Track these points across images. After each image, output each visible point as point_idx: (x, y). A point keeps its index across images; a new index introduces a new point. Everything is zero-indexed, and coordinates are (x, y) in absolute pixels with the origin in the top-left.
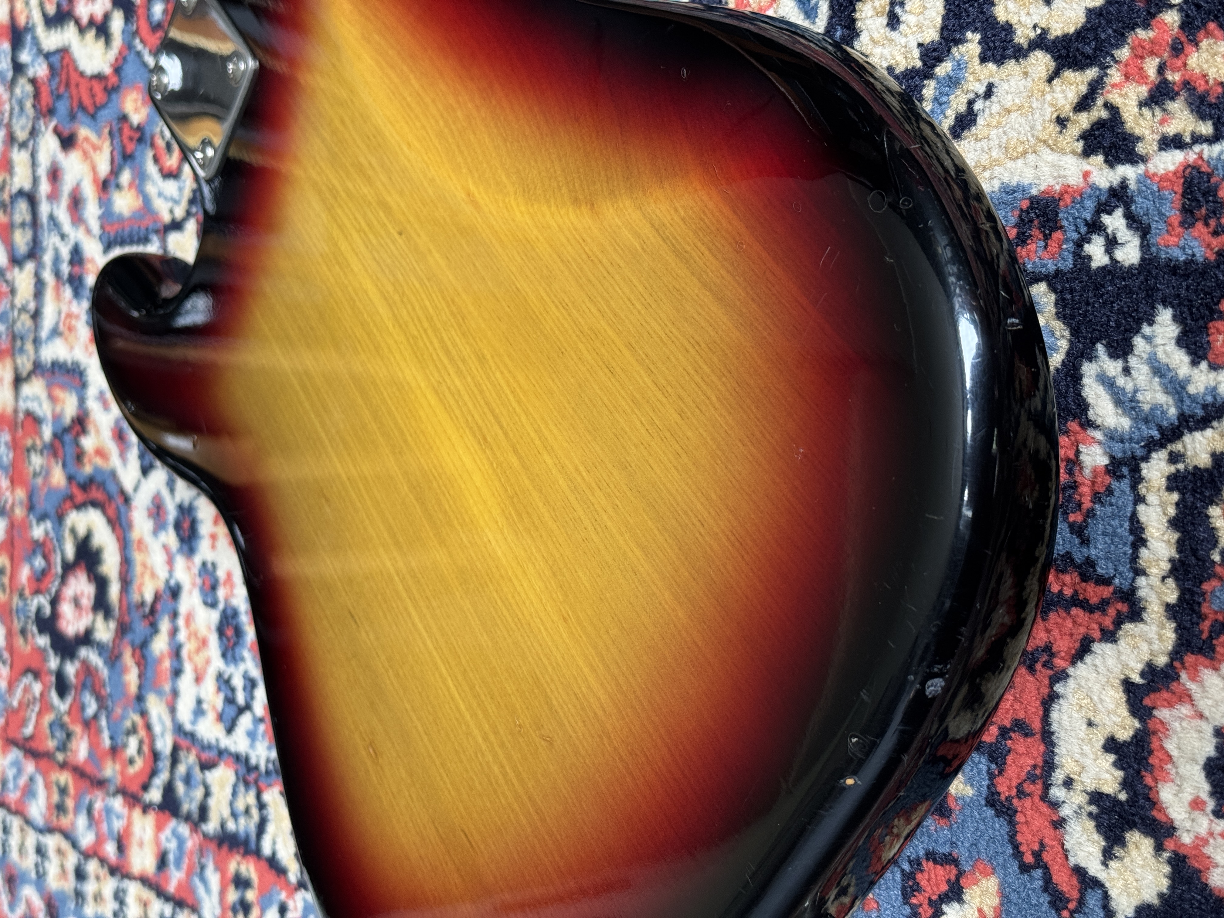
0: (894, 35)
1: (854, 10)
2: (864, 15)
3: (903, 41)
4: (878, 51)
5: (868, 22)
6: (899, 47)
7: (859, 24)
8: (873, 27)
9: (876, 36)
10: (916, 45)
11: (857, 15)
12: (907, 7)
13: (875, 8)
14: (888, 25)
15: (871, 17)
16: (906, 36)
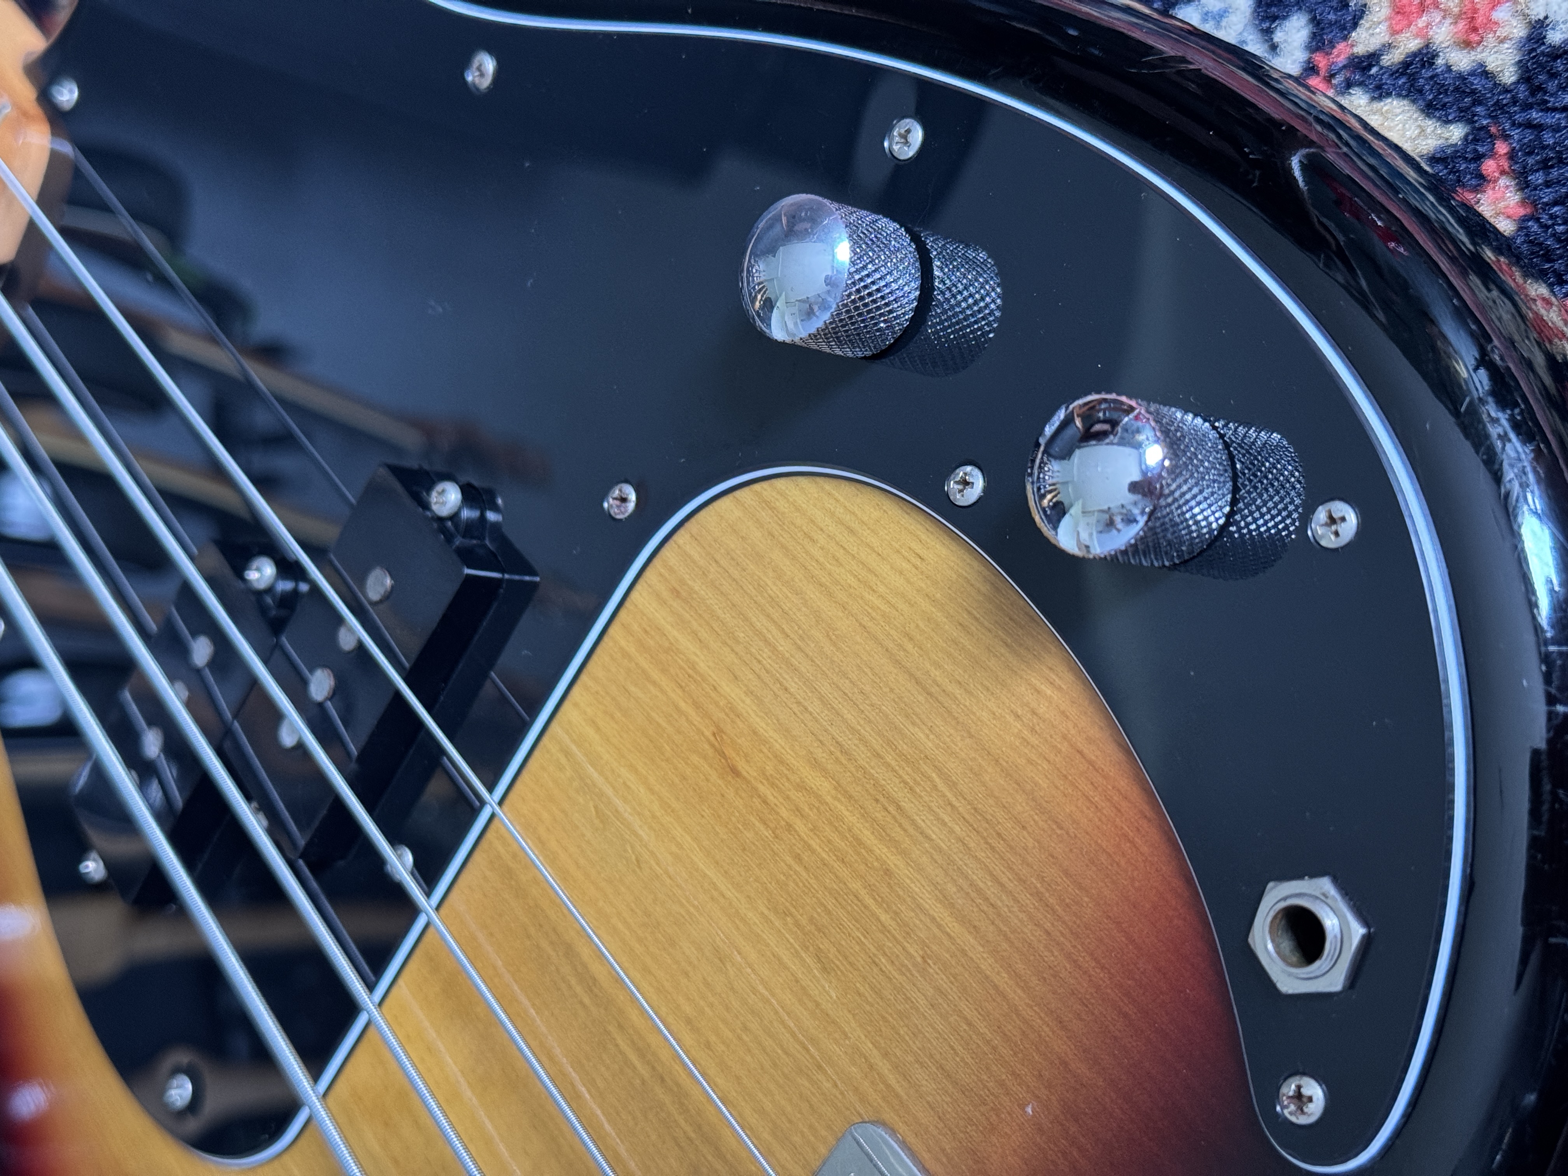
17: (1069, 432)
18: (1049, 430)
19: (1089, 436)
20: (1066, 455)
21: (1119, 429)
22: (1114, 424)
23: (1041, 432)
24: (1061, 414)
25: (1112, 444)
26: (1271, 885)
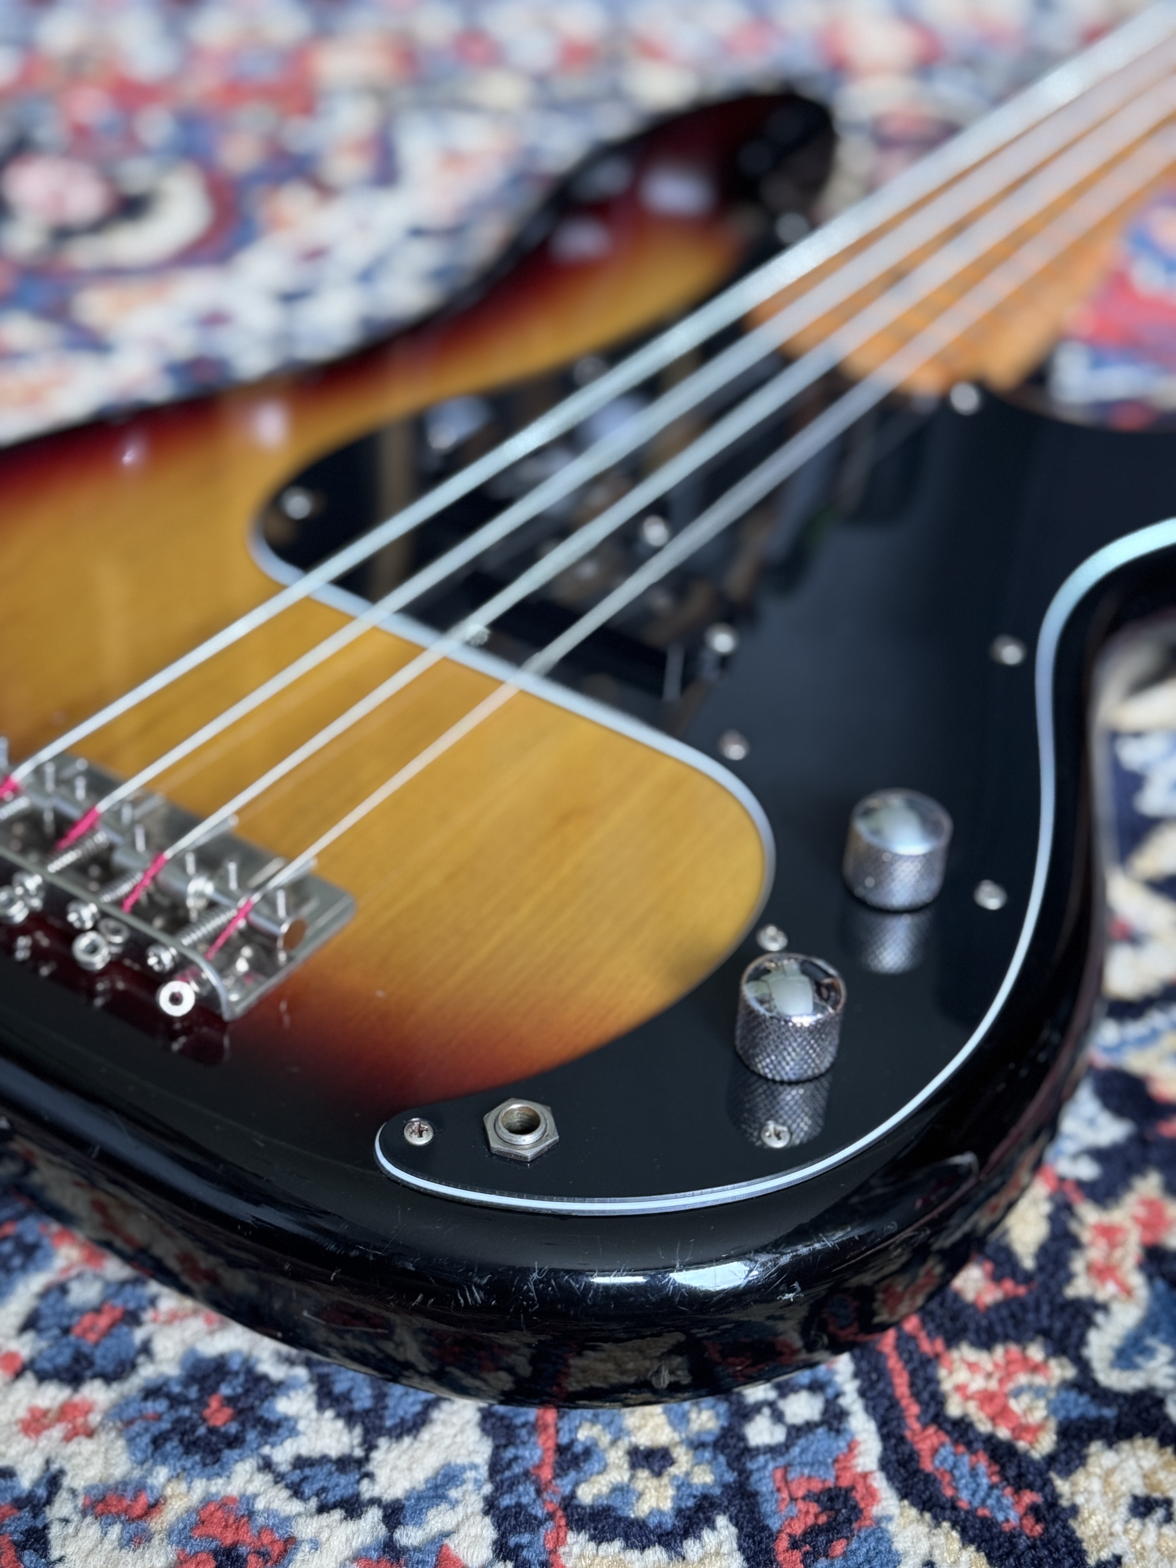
0: (1123, 1510)
1: (1145, 1436)
2: (1141, 1453)
3: (1118, 1528)
4: (1096, 1485)
5: (1132, 1463)
6: (1108, 1521)
7: (1125, 1446)
8: (1128, 1473)
9: (1116, 1479)
10: (1118, 1552)
11: (1139, 1442)
12: (1167, 1530)
13: (1154, 1472)
14: (1135, 1498)
15: (1140, 1467)
16: (1126, 1532)
17: (820, 975)
18: (821, 963)
19: (818, 987)
20: (804, 972)
21: (824, 1003)
22: (827, 1000)
23: (820, 957)
24: (832, 971)
25: (814, 998)
26: (549, 1108)
